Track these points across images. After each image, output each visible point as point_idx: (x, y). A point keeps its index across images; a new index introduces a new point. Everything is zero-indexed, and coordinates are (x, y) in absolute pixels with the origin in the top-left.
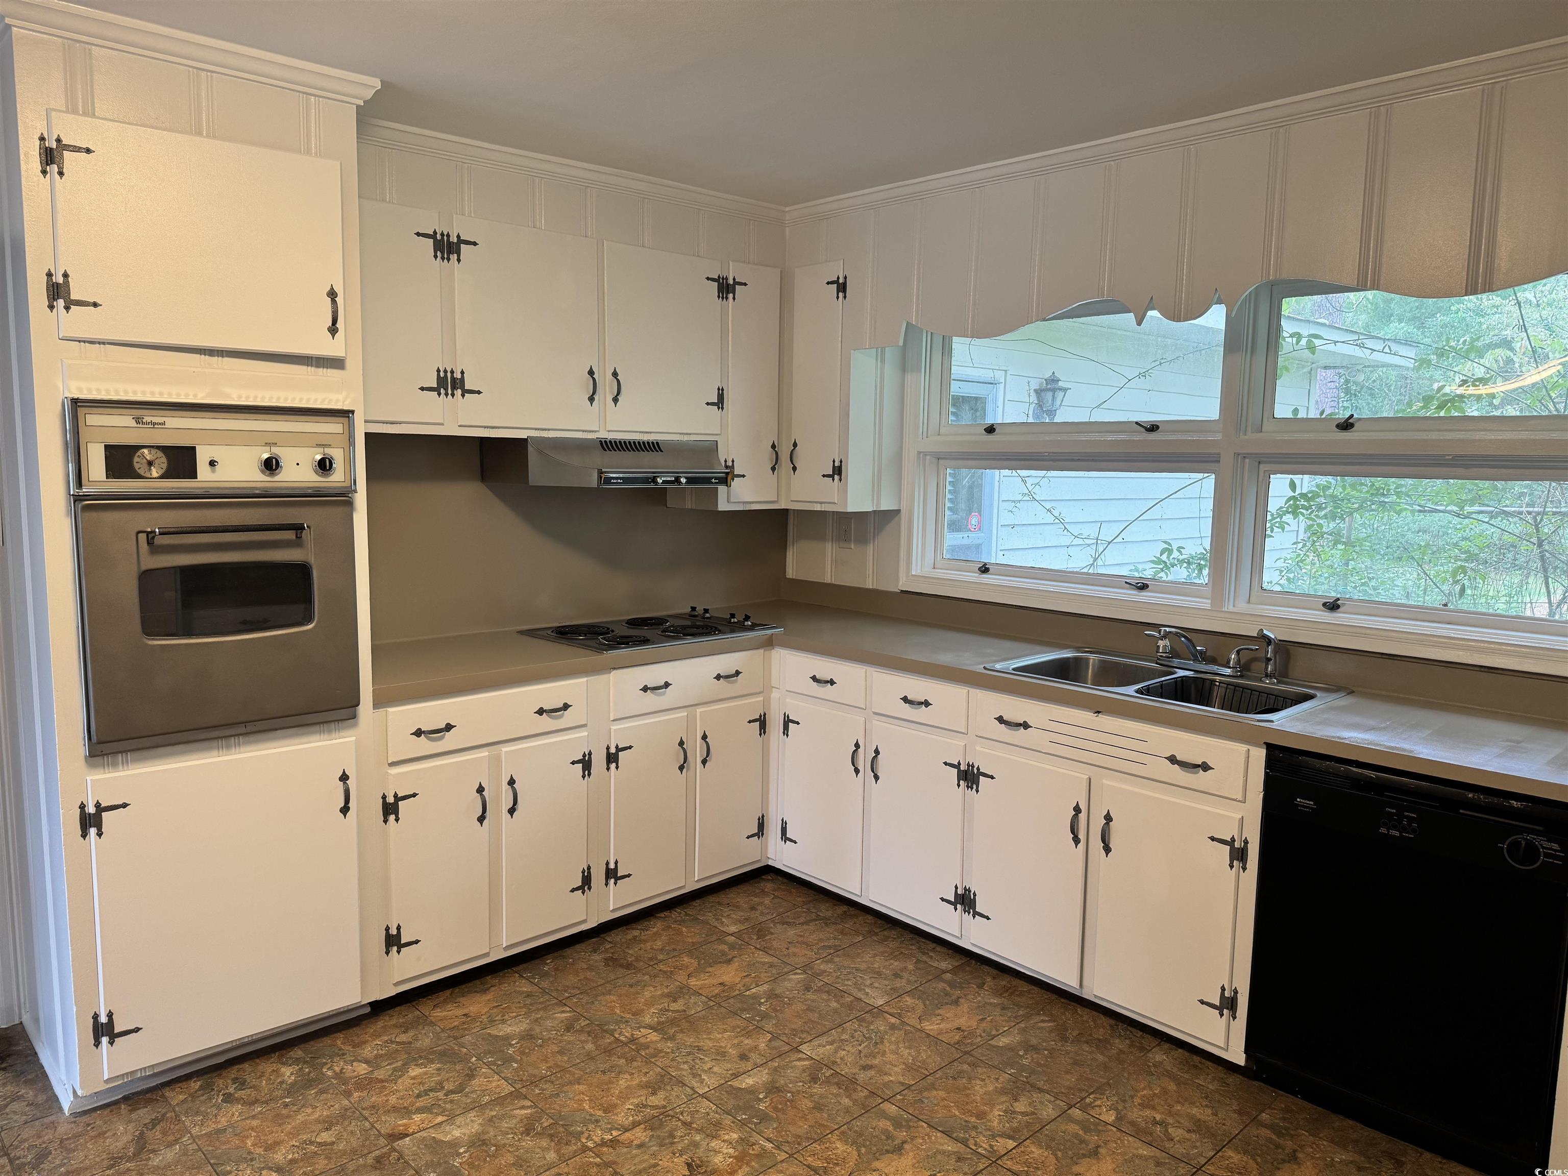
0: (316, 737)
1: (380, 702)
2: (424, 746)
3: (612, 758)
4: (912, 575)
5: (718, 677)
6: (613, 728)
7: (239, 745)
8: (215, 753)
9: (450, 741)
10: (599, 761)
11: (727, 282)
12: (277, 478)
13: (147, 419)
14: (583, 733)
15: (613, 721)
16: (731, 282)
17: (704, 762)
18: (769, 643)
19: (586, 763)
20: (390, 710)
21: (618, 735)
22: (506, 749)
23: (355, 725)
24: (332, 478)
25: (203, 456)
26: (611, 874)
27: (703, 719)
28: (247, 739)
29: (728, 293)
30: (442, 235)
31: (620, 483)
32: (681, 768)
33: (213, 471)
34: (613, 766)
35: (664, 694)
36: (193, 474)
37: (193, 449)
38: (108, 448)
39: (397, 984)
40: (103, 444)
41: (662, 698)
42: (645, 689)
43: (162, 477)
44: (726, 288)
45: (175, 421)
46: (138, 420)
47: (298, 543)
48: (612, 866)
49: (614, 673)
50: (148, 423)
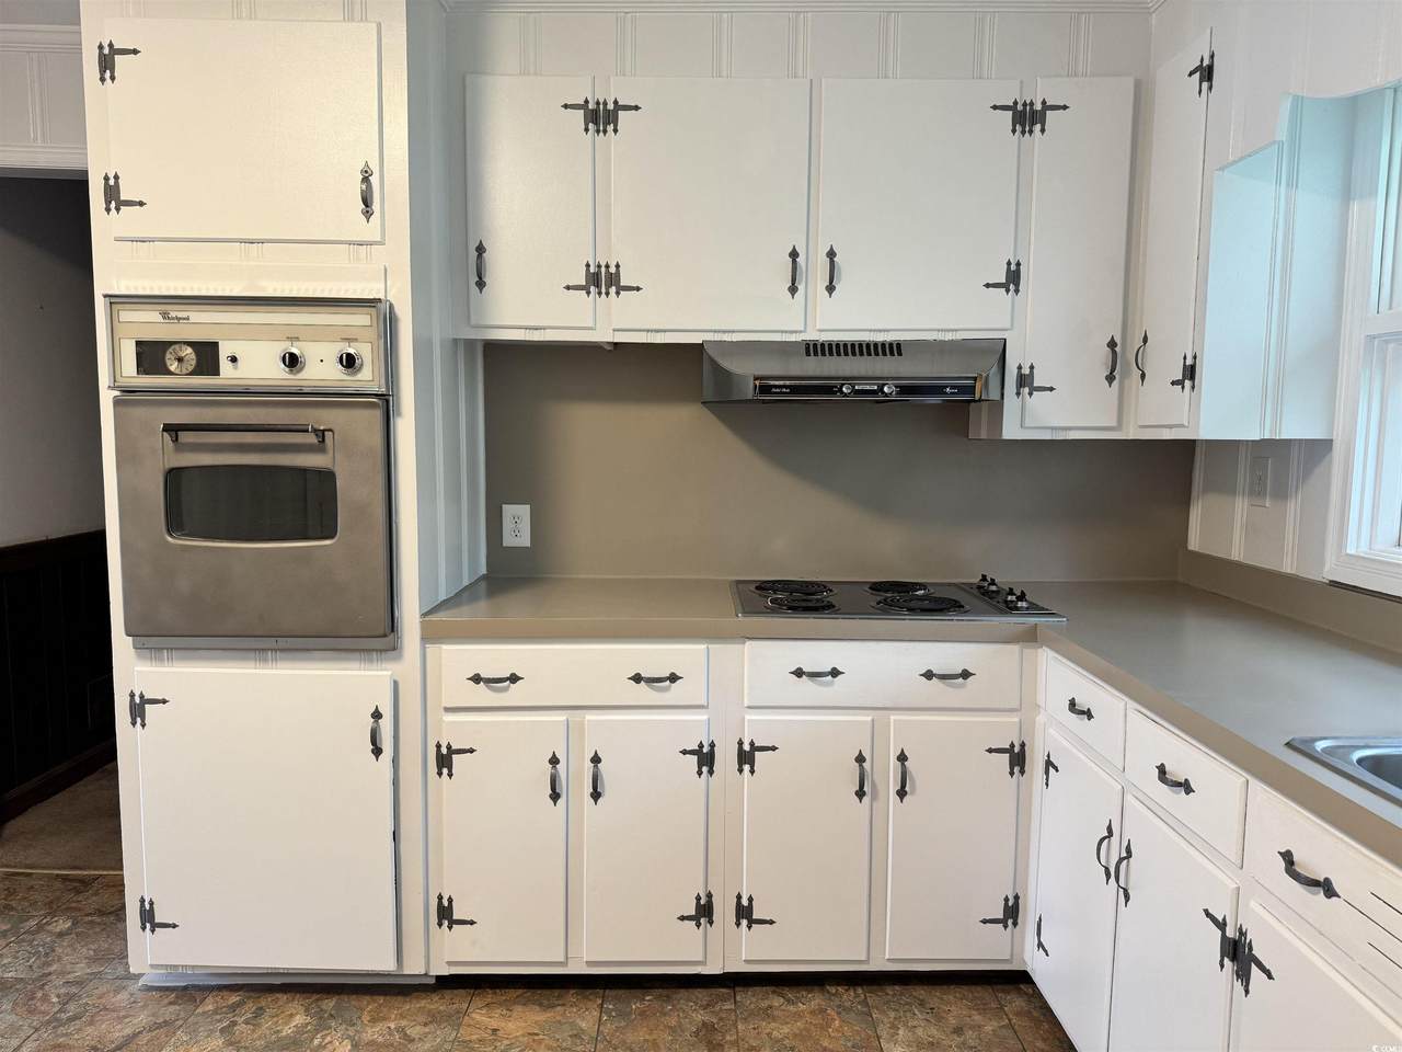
0: (356, 665)
1: (431, 635)
2: (482, 695)
3: (746, 757)
4: (1347, 555)
5: (929, 675)
6: (747, 717)
7: (276, 660)
8: (252, 664)
9: (514, 696)
10: (726, 758)
11: (1031, 108)
12: (299, 376)
13: (173, 314)
14: (702, 717)
15: (749, 707)
16: (1038, 107)
17: (902, 793)
18: (1031, 637)
19: (706, 758)
20: (444, 647)
21: (755, 728)
22: (591, 717)
23: (399, 657)
24: (359, 376)
25: (225, 351)
26: (744, 912)
27: (900, 732)
28: (283, 655)
29: (1033, 124)
30: (598, 103)
31: (786, 393)
32: (860, 794)
33: (236, 368)
34: (747, 768)
35: (831, 684)
36: (216, 372)
37: (216, 344)
38: (139, 344)
39: (450, 963)
40: (134, 341)
41: (825, 689)
42: (799, 673)
43: (191, 374)
44: (1027, 118)
45: (199, 316)
46: (165, 315)
47: (320, 447)
48: (745, 902)
49: (748, 643)
50: (173, 319)
